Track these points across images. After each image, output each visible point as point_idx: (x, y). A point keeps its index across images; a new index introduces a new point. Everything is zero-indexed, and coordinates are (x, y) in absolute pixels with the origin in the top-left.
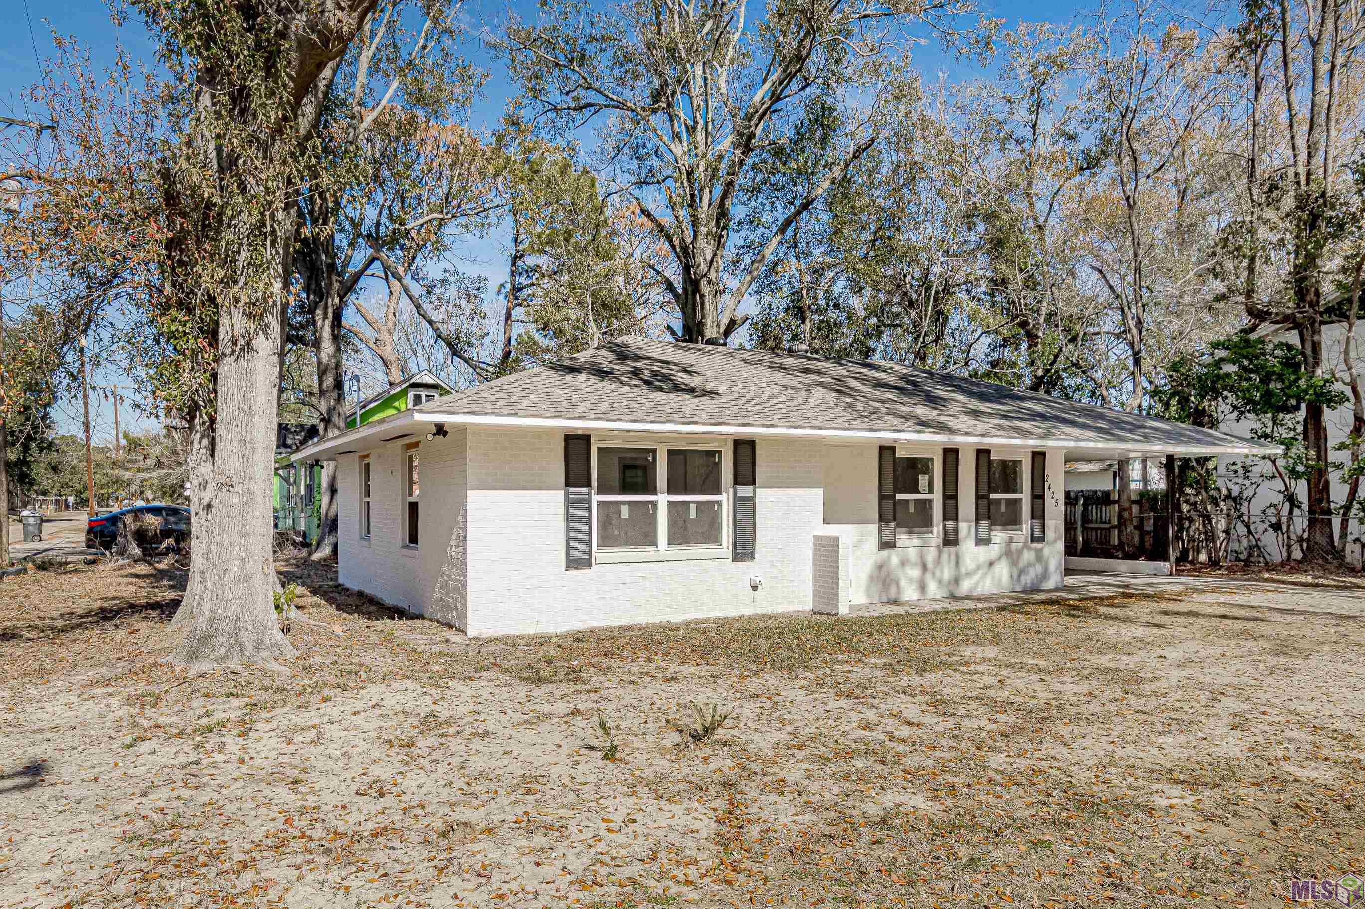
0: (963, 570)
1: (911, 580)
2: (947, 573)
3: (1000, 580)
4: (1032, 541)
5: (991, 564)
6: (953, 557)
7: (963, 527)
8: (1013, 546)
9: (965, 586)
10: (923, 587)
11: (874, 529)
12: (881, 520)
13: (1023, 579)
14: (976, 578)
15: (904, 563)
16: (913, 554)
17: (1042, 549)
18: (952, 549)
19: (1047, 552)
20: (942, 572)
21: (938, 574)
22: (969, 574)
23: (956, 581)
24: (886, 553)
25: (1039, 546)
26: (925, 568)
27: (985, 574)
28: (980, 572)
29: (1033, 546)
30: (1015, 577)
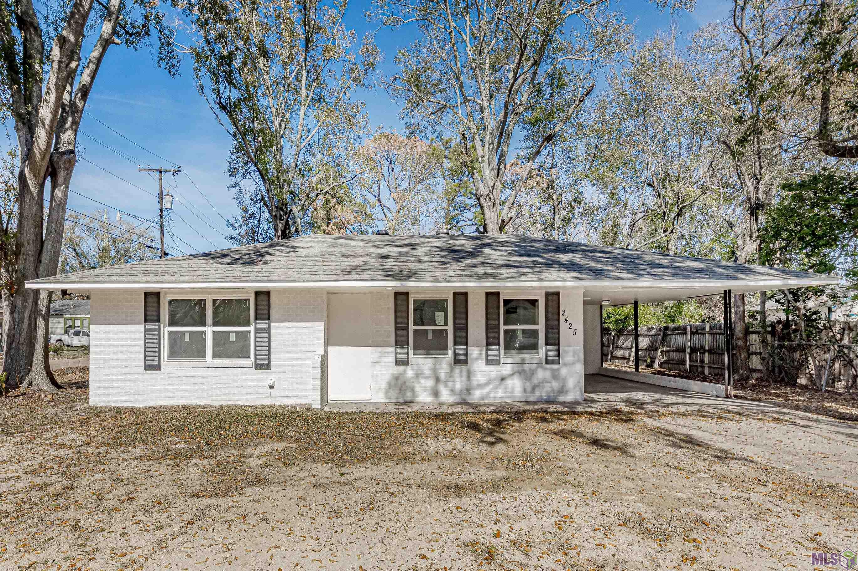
0: (474, 383)
1: (425, 388)
2: (459, 384)
3: (513, 391)
4: (547, 362)
5: (503, 379)
6: (465, 373)
7: (474, 351)
8: (527, 367)
9: (477, 395)
10: (436, 393)
11: (391, 350)
12: (396, 344)
13: (537, 392)
14: (487, 389)
15: (418, 376)
16: (426, 369)
17: (558, 369)
18: (464, 367)
19: (564, 371)
20: (454, 382)
21: (450, 384)
22: (480, 386)
23: (468, 390)
24: (401, 368)
25: (555, 367)
26: (437, 379)
27: (496, 387)
28: (491, 386)
29: (549, 366)
30: (529, 390)
